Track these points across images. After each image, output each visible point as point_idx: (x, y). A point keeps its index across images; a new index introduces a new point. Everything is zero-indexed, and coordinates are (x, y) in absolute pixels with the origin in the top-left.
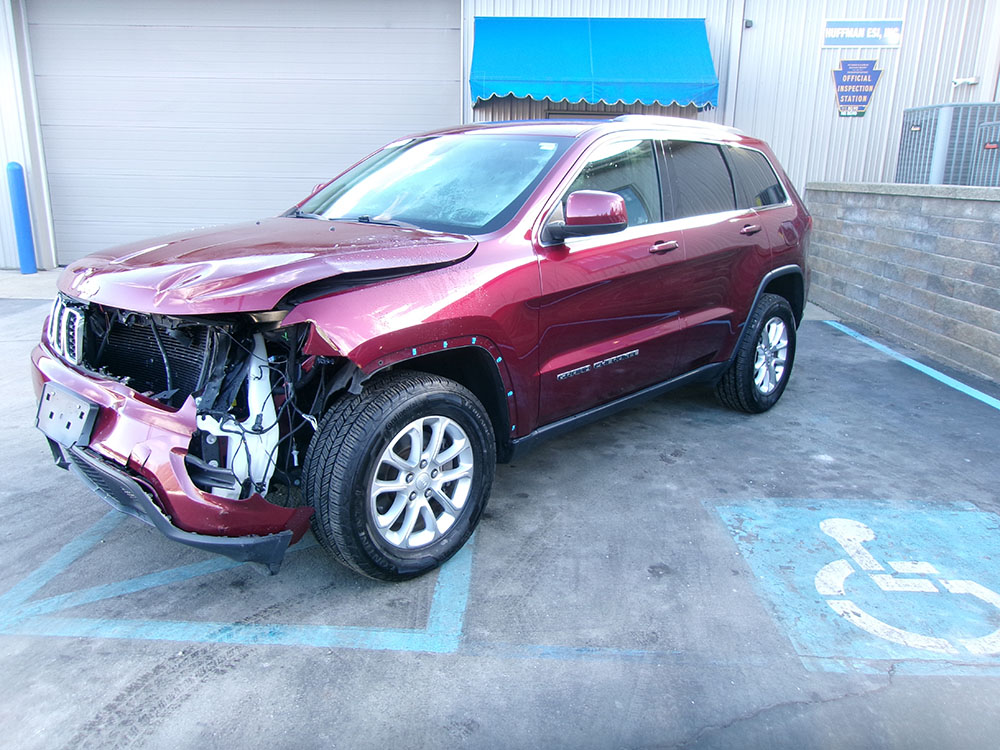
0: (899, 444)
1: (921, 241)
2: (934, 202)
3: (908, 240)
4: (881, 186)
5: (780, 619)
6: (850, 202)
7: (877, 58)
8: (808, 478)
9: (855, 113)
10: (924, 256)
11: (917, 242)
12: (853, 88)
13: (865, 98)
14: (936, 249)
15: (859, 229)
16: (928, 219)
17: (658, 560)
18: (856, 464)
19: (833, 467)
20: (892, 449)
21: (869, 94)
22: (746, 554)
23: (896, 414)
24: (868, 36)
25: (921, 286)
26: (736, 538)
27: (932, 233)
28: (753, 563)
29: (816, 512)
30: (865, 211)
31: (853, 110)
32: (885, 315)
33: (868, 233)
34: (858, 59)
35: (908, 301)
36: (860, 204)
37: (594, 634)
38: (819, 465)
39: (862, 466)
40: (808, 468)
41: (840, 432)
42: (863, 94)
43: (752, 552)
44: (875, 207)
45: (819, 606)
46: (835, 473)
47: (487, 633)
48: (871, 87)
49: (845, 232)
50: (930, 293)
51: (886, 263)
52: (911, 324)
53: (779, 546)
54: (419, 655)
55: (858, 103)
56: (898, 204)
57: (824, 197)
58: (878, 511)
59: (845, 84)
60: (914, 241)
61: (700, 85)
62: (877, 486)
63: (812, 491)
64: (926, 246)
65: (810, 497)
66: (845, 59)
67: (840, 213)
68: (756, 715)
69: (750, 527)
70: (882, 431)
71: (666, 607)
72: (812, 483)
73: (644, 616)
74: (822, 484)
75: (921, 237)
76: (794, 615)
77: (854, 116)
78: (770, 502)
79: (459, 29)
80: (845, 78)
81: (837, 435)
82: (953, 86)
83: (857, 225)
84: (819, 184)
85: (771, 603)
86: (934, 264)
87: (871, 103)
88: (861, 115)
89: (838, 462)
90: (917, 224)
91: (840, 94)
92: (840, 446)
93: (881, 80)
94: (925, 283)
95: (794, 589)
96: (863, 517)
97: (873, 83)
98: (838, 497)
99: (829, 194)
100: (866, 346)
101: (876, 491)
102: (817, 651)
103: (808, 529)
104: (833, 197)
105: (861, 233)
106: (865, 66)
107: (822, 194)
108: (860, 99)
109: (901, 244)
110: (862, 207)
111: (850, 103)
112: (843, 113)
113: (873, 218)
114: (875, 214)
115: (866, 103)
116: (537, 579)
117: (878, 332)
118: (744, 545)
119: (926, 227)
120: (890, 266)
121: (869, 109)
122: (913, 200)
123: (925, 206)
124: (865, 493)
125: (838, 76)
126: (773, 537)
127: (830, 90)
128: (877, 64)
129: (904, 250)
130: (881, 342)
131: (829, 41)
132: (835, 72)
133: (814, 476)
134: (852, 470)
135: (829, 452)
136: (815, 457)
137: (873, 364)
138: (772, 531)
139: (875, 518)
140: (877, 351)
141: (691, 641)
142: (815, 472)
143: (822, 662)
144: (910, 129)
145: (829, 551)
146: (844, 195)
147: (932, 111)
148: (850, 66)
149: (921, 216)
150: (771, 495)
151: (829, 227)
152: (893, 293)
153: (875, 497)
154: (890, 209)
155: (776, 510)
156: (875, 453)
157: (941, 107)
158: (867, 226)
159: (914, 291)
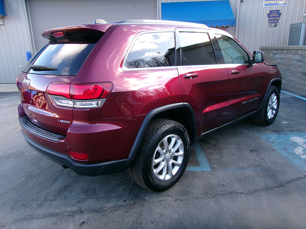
0: (303, 118)
1: (299, 62)
2: (303, 51)
3: (295, 62)
4: (285, 47)
5: (289, 160)
6: (275, 52)
7: (280, 9)
8: (282, 128)
9: (274, 26)
10: (300, 66)
11: (298, 62)
12: (273, 18)
13: (277, 21)
14: (304, 64)
15: (278, 60)
16: (301, 56)
17: (251, 148)
18: (293, 124)
19: (288, 124)
20: (302, 119)
21: (278, 20)
22: (273, 146)
23: (300, 110)
24: (277, 3)
25: (300, 75)
26: (269, 142)
27: (302, 59)
28: (276, 148)
29: (288, 136)
30: (280, 54)
31: (273, 25)
32: (288, 84)
33: (281, 61)
34: (274, 10)
35: (296, 79)
36: (278, 52)
37: (243, 165)
38: (283, 124)
39: (296, 124)
40: (281, 125)
41: (286, 116)
42: (276, 20)
43: (274, 146)
44: (283, 53)
45: (298, 157)
46: (289, 126)
47: (216, 166)
48: (279, 18)
49: (274, 61)
50: (303, 77)
51: (288, 69)
52: (297, 86)
53: (281, 144)
54: (202, 172)
55: (275, 23)
56: (291, 52)
57: (266, 51)
58: (305, 135)
59: (271, 17)
60: (297, 62)
61: (230, 20)
62: (302, 129)
63: (284, 131)
64: (301, 63)
65: (284, 132)
66: (270, 10)
67: (272, 55)
68: (293, 180)
69: (271, 140)
70: (298, 115)
71: (258, 159)
72: (283, 129)
73: (254, 161)
74: (286, 129)
75: (299, 61)
76: (292, 159)
77: (273, 27)
78: (274, 134)
79: (157, 7)
80: (271, 16)
81: (285, 117)
82: (303, 16)
83: (278, 58)
84: (264, 47)
85: (285, 157)
86: (304, 69)
87: (279, 22)
88: (275, 26)
89: (288, 123)
90: (297, 57)
91: (269, 20)
92: (287, 119)
93: (281, 16)
94: (301, 74)
95: (290, 153)
96: (301, 136)
97: (279, 17)
98: (293, 132)
99: (268, 50)
100: (284, 93)
101: (302, 130)
102: (302, 167)
103: (287, 140)
104: (269, 51)
105: (279, 61)
106: (277, 12)
107: (265, 50)
108: (275, 21)
109: (292, 63)
110: (279, 53)
111: (272, 23)
112: (270, 26)
113: (283, 56)
114: (283, 55)
115: (277, 23)
116: (222, 154)
117: (286, 89)
118: (271, 144)
119: (301, 58)
120: (289, 70)
121: (278, 24)
122: (296, 51)
123: (300, 52)
124: (299, 130)
125: (269, 15)
126: (279, 142)
127: (266, 19)
128: (280, 11)
129: (294, 65)
130: (288, 92)
131: (266, 5)
132: (268, 14)
133: (283, 127)
134: (293, 125)
135: (285, 121)
136: (281, 122)
137: (288, 98)
138: (278, 140)
139: (304, 136)
140: (287, 94)
141: (268, 166)
142: (283, 126)
143: (304, 169)
144: (292, 30)
145: (295, 145)
146: (273, 50)
147: (300, 25)
148: (272, 12)
149: (299, 55)
150: (274, 132)
151: (268, 60)
152: (290, 77)
153: (302, 131)
154: (288, 53)
155: (277, 136)
156: (298, 121)
157: (302, 23)
158: (281, 59)
159: (297, 76)
